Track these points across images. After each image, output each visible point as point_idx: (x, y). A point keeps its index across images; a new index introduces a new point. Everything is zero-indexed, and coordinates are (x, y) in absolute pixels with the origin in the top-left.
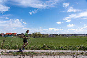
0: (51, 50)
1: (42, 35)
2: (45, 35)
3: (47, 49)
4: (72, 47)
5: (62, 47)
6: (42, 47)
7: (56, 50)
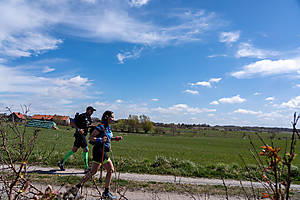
0: (183, 175)
1: (154, 124)
2: (166, 126)
3: (169, 174)
4: (255, 169)
5: (219, 169)
6: (154, 166)
7: (200, 176)
